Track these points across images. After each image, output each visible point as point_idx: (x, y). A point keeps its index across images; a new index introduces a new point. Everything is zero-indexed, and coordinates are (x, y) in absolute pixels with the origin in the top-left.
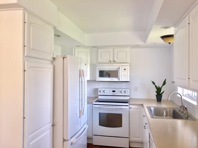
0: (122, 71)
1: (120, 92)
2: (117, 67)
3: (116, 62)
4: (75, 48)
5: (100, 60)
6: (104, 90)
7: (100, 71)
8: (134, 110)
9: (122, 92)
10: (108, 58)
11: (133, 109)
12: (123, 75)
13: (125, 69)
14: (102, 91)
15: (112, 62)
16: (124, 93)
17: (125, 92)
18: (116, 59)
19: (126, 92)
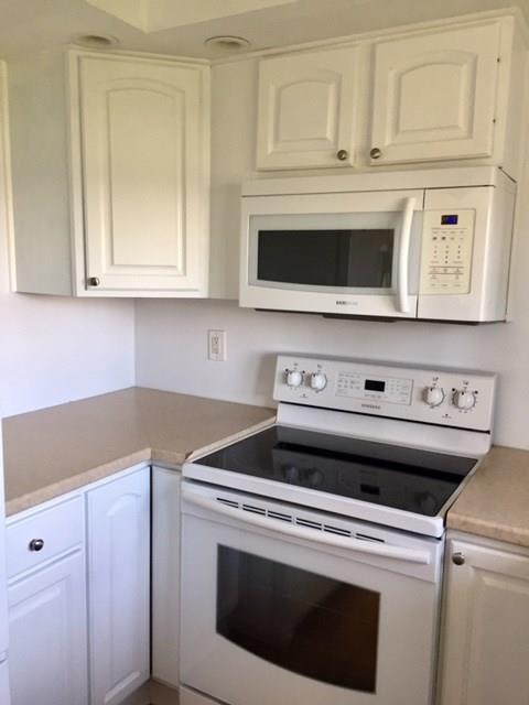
0: (427, 235)
1: (416, 394)
2: (387, 203)
3: (385, 158)
4: (79, 59)
5: (268, 150)
6: (308, 372)
7: (262, 234)
8: (488, 580)
9: (435, 396)
10: (329, 135)
11: (477, 569)
12: (434, 273)
13: (450, 220)
14: (295, 379)
15: (351, 160)
16: (447, 407)
17: (455, 397)
18: (384, 139)
19: (465, 400)
